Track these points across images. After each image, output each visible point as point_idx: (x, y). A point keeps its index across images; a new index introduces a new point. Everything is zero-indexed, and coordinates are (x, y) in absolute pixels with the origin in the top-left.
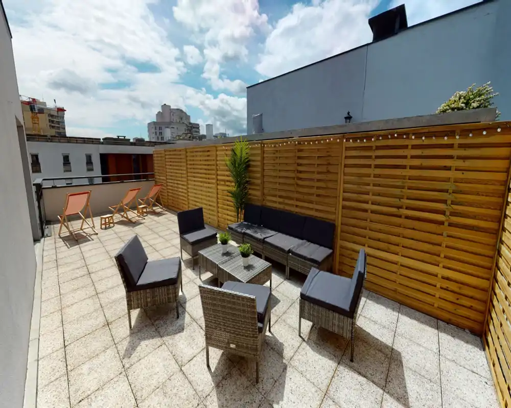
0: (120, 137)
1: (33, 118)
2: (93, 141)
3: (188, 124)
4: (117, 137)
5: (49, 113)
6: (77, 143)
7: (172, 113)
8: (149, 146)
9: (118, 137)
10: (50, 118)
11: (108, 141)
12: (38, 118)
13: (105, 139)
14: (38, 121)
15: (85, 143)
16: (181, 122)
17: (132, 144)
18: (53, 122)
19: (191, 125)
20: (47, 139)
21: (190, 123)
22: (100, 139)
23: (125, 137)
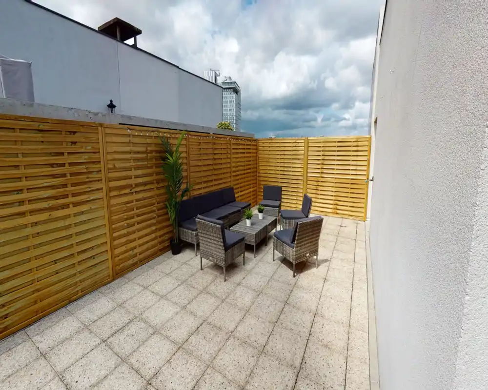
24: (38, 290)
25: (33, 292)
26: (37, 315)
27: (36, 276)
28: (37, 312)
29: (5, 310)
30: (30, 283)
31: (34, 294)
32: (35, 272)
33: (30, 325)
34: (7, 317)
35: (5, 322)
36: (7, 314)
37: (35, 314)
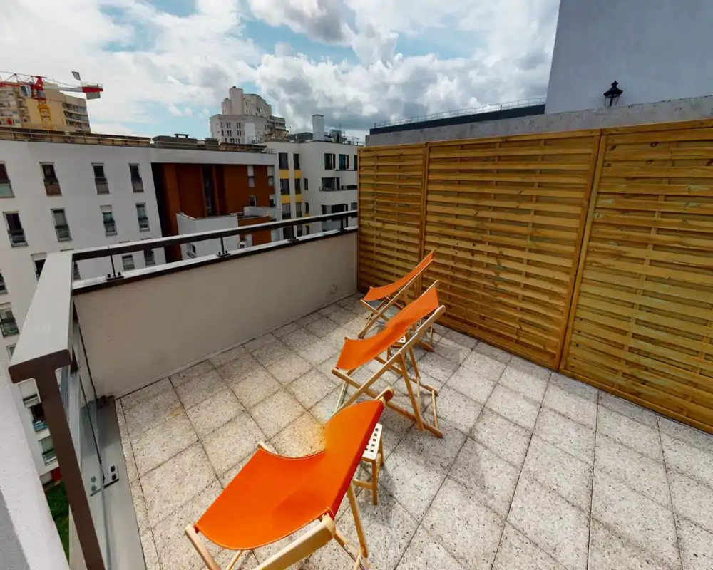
0: (179, 136)
1: (40, 108)
2: (138, 142)
3: (268, 119)
4: (175, 136)
5: (64, 101)
6: (113, 145)
7: (245, 101)
8: (225, 151)
9: (177, 135)
10: (66, 109)
11: (164, 142)
12: (47, 108)
13: (157, 139)
14: (49, 112)
15: (126, 145)
16: (258, 115)
17: (201, 147)
18: (70, 115)
19: (272, 121)
20: (64, 138)
21: (271, 117)
22: (149, 139)
23: (187, 136)
24: (696, 385)
25: (689, 383)
26: (679, 413)
27: (701, 366)
28: (681, 410)
29: (646, 375)
30: (689, 367)
31: (687, 384)
32: (703, 360)
33: (666, 416)
34: (644, 384)
35: (640, 387)
36: (646, 381)
37: (678, 410)
